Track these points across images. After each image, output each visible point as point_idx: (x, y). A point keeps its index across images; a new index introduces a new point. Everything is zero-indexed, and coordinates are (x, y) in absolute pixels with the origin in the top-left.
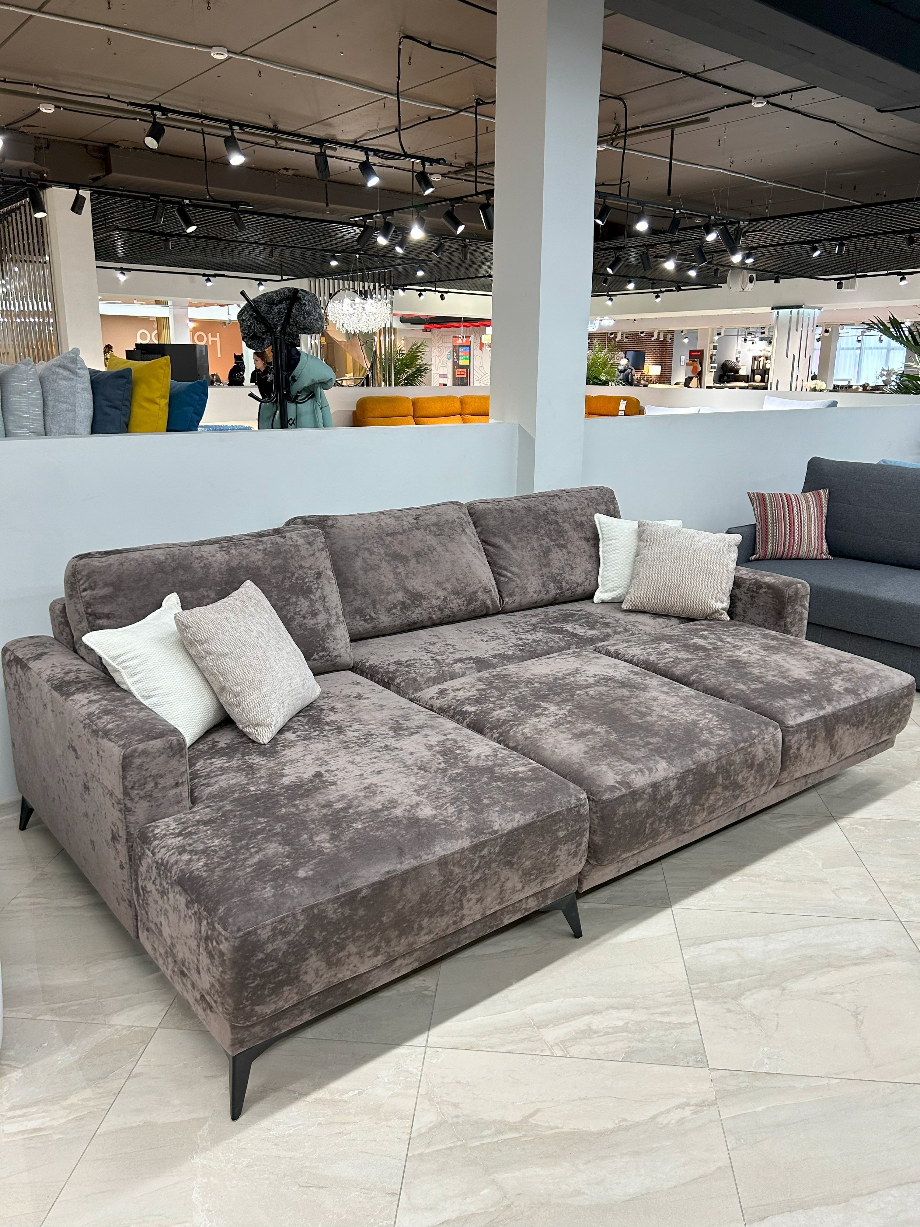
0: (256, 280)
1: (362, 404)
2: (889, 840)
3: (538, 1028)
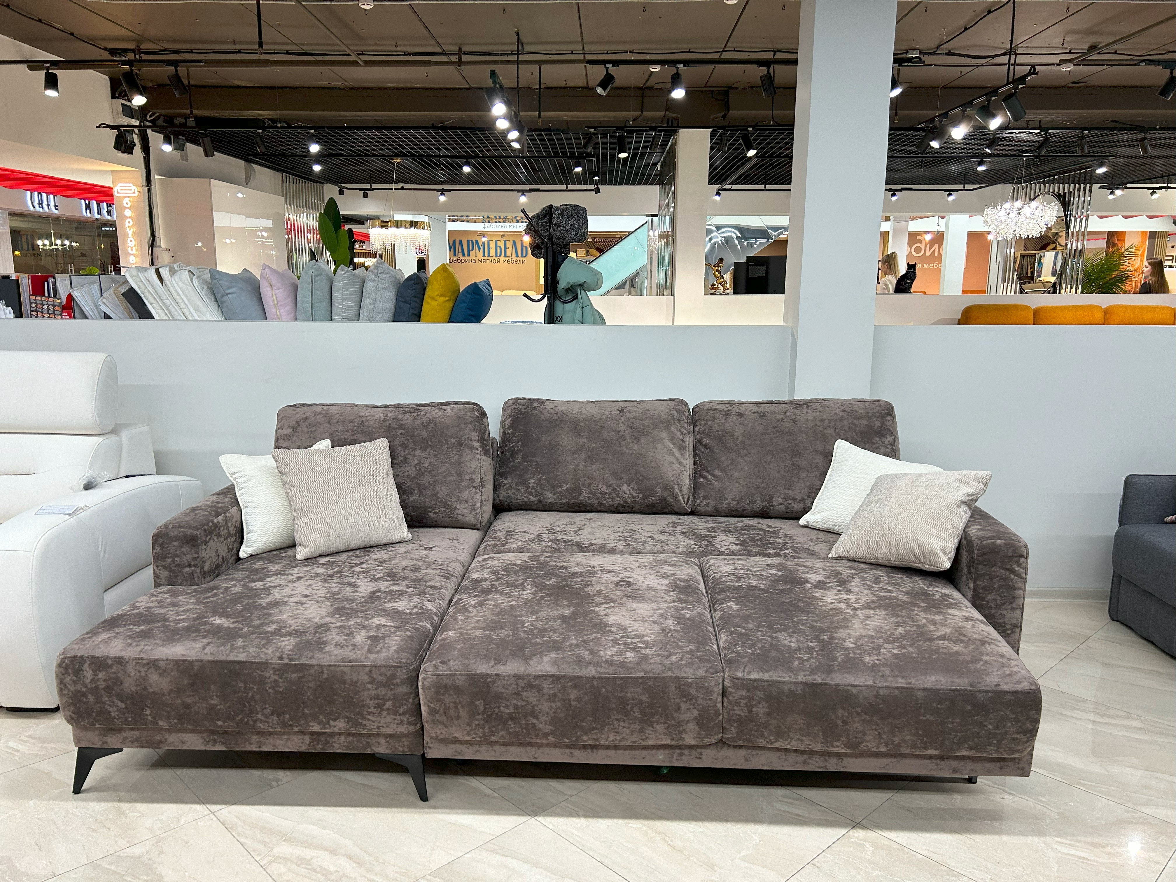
0: (946, 190)
1: (968, 312)
2: (876, 873)
3: (284, 841)
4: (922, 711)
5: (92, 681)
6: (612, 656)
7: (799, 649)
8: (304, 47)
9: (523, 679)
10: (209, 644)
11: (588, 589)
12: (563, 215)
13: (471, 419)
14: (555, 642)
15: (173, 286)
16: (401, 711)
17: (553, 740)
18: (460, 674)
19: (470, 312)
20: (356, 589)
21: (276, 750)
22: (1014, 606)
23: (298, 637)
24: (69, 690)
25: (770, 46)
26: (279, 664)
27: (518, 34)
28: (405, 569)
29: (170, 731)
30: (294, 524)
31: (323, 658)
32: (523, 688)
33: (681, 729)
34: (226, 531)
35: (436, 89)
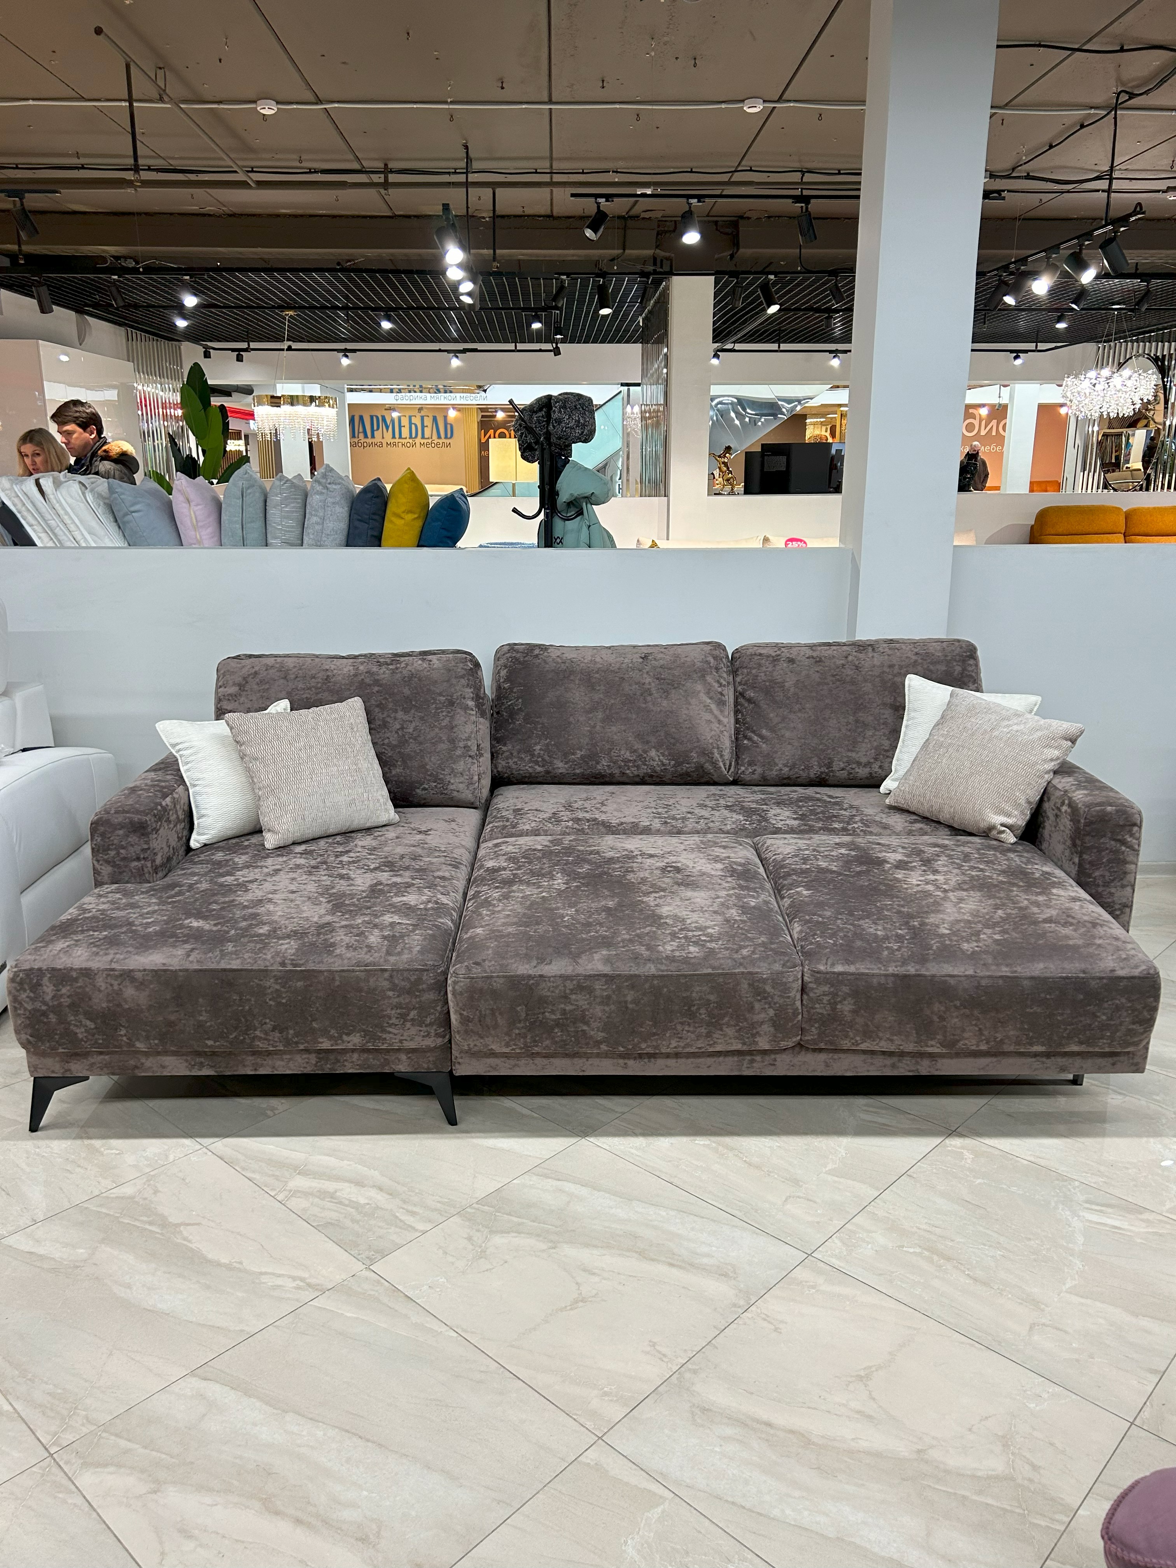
0: (1012, 351)
1: (1043, 516)
2: (979, 1181)
3: (299, 1174)
4: (1029, 1002)
5: (54, 997)
6: (673, 951)
7: (886, 938)
8: (171, 162)
9: (572, 980)
10: (192, 950)
11: (630, 876)
12: (565, 407)
13: (464, 672)
14: (604, 937)
15: (59, 502)
16: (428, 1021)
17: (606, 1048)
18: (498, 977)
19: (445, 533)
20: (351, 882)
21: (276, 1072)
22: (1125, 882)
23: (299, 939)
24: (25, 1009)
25: (797, 165)
26: (280, 971)
27: (467, 147)
28: (402, 857)
29: (146, 1054)
30: (258, 807)
31: (334, 963)
32: (572, 990)
33: (755, 1031)
34: (175, 816)
35: (347, 217)
